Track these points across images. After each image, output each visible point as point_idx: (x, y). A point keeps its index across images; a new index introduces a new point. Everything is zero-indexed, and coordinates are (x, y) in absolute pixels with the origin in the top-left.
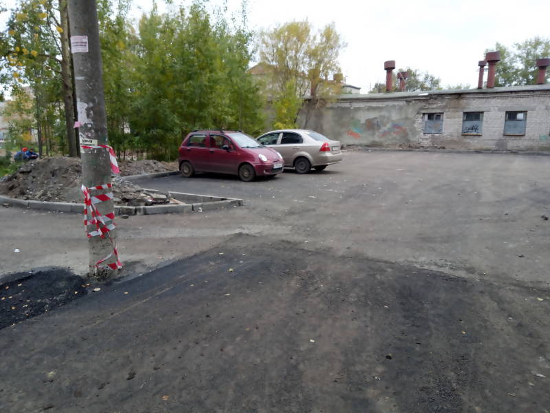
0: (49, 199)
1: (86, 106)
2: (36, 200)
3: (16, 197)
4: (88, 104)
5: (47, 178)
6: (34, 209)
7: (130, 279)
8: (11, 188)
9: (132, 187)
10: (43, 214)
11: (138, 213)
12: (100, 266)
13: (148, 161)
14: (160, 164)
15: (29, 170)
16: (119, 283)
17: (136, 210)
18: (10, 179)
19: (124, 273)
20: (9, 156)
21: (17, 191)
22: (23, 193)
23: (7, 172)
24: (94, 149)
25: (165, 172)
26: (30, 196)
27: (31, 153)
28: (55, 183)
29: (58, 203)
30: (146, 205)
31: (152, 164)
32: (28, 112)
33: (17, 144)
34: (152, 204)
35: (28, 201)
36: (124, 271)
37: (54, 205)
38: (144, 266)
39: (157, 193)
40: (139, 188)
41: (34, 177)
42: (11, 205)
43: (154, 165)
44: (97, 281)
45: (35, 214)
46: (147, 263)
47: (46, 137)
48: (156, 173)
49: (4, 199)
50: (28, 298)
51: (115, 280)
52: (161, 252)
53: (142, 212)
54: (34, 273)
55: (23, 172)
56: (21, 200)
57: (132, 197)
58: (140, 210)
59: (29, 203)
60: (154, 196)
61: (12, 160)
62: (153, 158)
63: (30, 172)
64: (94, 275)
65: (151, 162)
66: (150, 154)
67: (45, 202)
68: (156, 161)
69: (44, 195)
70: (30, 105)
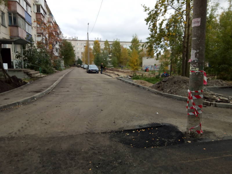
0: (172, 93)
1: (195, 51)
2: (167, 93)
3: (160, 91)
4: (196, 51)
5: (172, 84)
6: (166, 96)
7: (207, 141)
8: (159, 87)
9: (209, 92)
10: (169, 99)
11: (212, 105)
12: (192, 130)
13: (217, 80)
14: (224, 82)
15: (166, 80)
16: (200, 141)
17: (211, 104)
18: (159, 84)
19: (203, 137)
20: (159, 75)
21: (160, 88)
22: (162, 90)
23: (158, 81)
24: (196, 73)
25: (227, 86)
26: (165, 91)
27: (167, 74)
28: (175, 87)
29: (175, 95)
30: (216, 102)
31: (220, 82)
32: (168, 58)
33: (163, 71)
34: (219, 102)
35: (164, 93)
36: (204, 135)
37: (173, 96)
38: (215, 136)
39: (222, 96)
40: (213, 93)
41: (167, 84)
42: (158, 94)
43: (221, 82)
44: (189, 137)
45: (166, 99)
46: (216, 134)
47: (173, 68)
48: (221, 86)
49: (156, 91)
50: (159, 136)
51: (199, 139)
52: (225, 130)
53: (214, 105)
54: (163, 125)
55: (163, 81)
56: (161, 92)
57: (209, 97)
58: (213, 104)
59: (164, 94)
60: (221, 98)
61: (160, 76)
62: (220, 78)
63: (166, 81)
64: (188, 134)
65: (219, 80)
66: (219, 76)
67: (170, 94)
68: (222, 80)
69: (170, 91)
70: (169, 56)
